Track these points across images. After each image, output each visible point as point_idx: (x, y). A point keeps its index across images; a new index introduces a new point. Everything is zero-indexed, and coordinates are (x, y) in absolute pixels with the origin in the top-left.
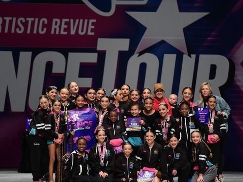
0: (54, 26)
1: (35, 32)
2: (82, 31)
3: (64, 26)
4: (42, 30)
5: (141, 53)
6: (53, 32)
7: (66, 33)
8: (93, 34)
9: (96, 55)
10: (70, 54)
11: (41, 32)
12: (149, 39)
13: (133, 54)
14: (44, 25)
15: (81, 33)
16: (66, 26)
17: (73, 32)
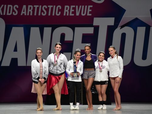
0: (65, 11)
1: (53, 14)
2: (84, 13)
3: (72, 10)
4: (58, 13)
5: (122, 27)
6: (65, 14)
7: (73, 15)
8: (90, 15)
9: (93, 28)
10: (76, 29)
11: (57, 14)
12: (127, 17)
13: (117, 28)
14: (59, 10)
15: (82, 14)
16: (73, 10)
17: (78, 14)
